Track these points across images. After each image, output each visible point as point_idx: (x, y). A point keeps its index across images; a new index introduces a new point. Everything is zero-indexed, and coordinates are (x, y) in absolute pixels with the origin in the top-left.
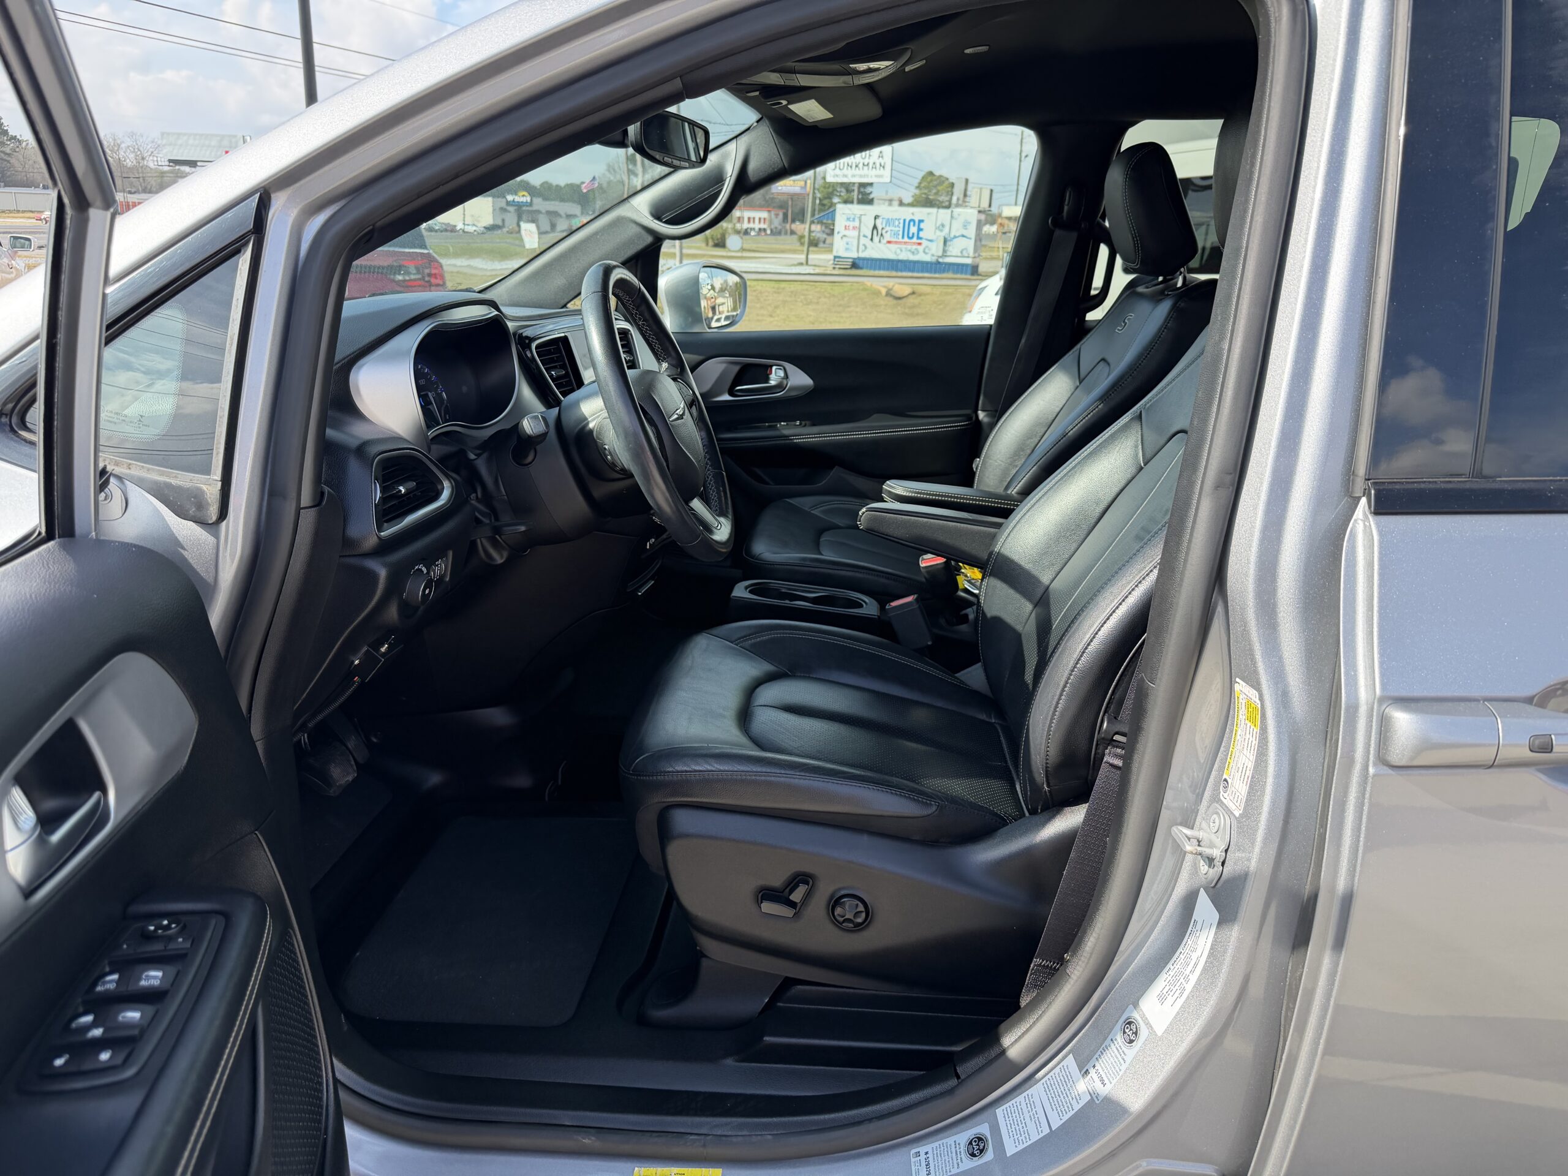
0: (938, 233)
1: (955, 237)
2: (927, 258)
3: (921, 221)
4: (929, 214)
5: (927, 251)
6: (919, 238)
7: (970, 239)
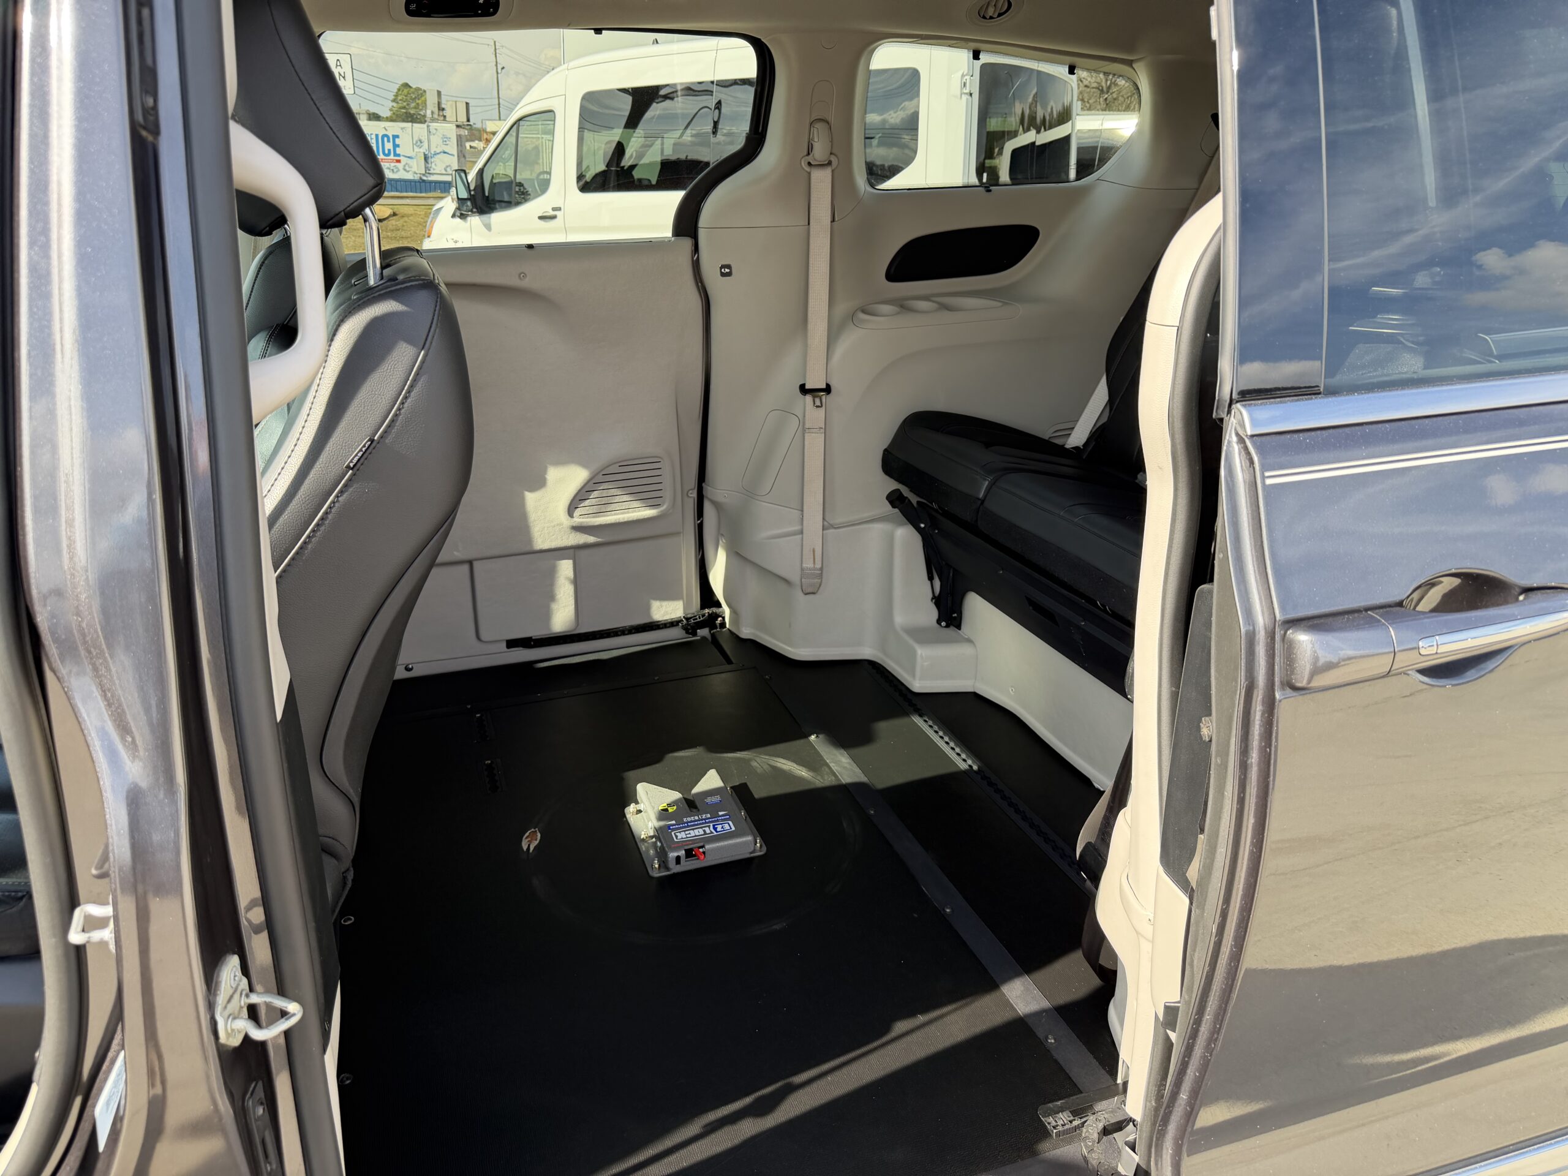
0: (417, 149)
1: (436, 154)
2: (409, 176)
3: (395, 137)
4: (402, 129)
5: (407, 168)
6: (396, 155)
7: (453, 155)
